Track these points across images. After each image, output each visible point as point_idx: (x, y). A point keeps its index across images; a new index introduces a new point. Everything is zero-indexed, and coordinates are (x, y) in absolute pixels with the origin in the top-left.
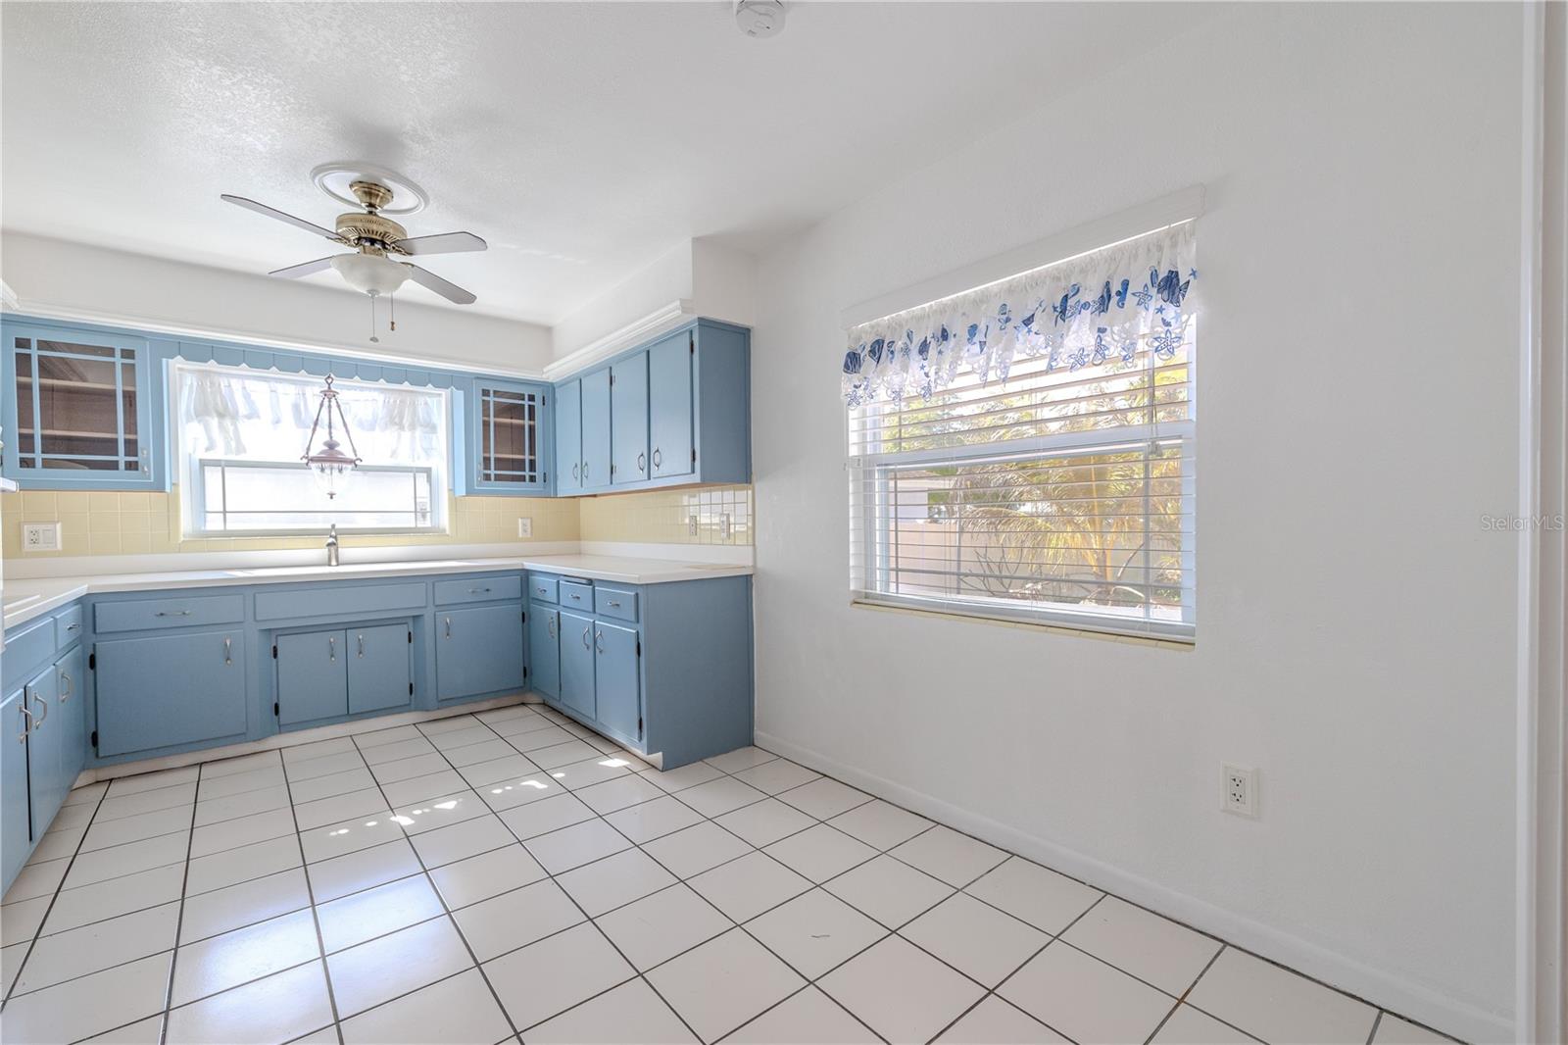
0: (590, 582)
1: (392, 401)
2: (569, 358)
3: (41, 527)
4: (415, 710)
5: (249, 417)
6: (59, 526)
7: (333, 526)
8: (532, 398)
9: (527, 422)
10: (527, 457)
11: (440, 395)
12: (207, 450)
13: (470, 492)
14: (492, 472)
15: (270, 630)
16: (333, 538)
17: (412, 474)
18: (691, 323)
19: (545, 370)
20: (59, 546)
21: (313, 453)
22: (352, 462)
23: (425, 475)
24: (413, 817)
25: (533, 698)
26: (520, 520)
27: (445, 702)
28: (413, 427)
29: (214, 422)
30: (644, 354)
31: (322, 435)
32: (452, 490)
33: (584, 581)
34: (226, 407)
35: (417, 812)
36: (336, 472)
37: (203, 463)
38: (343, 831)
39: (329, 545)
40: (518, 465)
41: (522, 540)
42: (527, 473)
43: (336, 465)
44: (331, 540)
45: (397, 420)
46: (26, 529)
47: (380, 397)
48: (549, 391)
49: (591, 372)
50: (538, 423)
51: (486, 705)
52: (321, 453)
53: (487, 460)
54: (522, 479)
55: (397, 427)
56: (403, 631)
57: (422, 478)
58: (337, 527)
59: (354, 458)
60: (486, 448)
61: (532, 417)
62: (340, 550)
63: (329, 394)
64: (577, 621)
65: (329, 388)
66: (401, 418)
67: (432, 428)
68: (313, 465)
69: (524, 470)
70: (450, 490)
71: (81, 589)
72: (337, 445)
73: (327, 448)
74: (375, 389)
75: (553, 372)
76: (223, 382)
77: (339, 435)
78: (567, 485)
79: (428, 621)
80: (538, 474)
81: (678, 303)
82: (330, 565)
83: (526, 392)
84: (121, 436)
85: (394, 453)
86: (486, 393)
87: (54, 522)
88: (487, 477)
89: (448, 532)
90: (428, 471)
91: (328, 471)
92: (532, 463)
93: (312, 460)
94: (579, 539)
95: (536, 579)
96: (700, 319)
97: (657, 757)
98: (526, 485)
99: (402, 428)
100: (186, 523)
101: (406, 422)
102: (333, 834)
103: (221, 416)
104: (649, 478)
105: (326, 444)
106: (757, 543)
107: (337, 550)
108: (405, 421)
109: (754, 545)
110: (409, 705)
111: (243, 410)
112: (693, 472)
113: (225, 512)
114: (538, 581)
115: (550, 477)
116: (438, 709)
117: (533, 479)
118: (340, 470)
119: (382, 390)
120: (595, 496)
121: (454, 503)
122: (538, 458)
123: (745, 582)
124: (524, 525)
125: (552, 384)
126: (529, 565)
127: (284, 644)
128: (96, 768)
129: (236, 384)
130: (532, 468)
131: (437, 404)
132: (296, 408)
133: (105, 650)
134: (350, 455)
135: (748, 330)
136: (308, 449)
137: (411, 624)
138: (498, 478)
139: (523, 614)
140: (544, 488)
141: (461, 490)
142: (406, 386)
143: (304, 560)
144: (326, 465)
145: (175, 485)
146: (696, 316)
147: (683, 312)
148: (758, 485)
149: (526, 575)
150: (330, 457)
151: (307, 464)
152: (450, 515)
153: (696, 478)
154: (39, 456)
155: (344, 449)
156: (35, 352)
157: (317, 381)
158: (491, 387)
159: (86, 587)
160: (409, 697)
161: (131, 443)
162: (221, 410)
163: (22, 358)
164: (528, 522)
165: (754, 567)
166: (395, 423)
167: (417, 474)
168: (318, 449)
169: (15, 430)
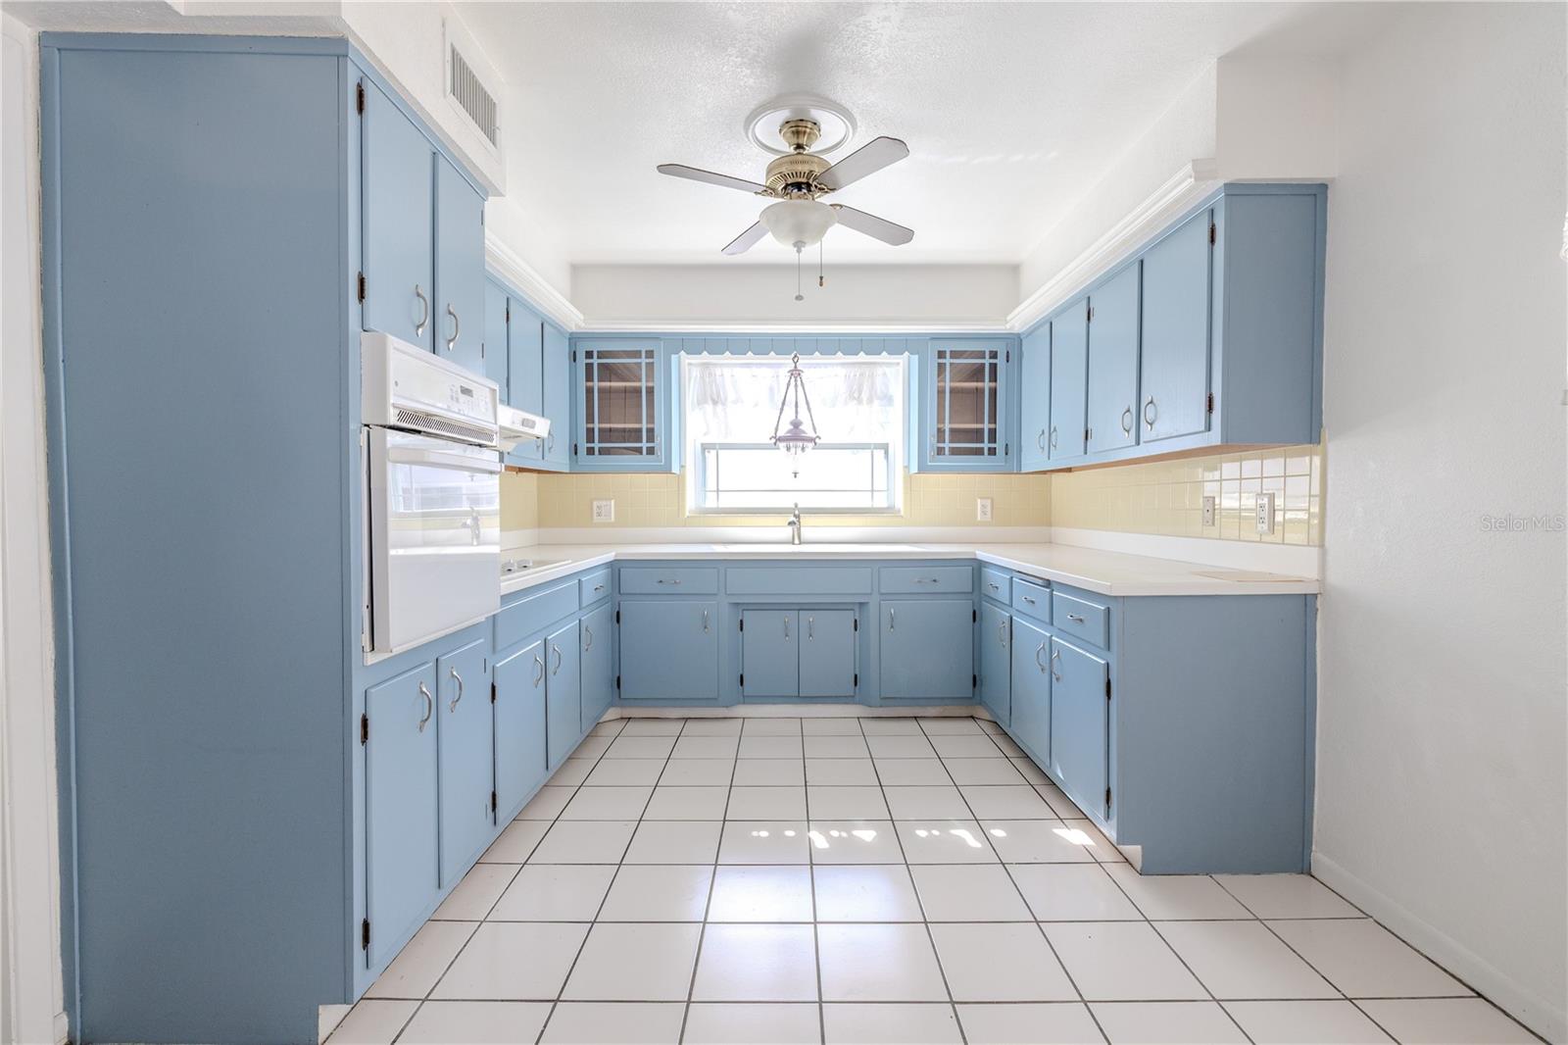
0: (1048, 584)
1: (852, 375)
2: (1037, 295)
3: (604, 503)
4: (859, 703)
5: (735, 402)
6: (613, 502)
7: (796, 505)
8: (994, 355)
9: (987, 385)
10: (986, 426)
11: (898, 364)
12: (705, 434)
13: (922, 469)
14: (947, 445)
15: (738, 604)
16: (796, 516)
17: (870, 451)
18: (1214, 195)
19: (1008, 318)
20: (613, 519)
21: (781, 433)
22: (812, 440)
23: (883, 451)
24: (830, 838)
25: (983, 714)
26: (979, 501)
27: (887, 700)
28: (870, 401)
29: (709, 407)
30: (1136, 267)
31: (789, 414)
32: (907, 467)
33: (1040, 582)
34: (718, 396)
35: (835, 833)
36: (799, 450)
37: (705, 448)
38: (764, 834)
39: (790, 524)
40: (977, 435)
41: (981, 524)
42: (986, 445)
43: (800, 444)
44: (792, 519)
45: (856, 395)
46: (595, 504)
47: (842, 371)
48: (1014, 344)
49: (1063, 310)
50: (1000, 385)
51: (931, 712)
52: (788, 432)
53: (940, 431)
54: (979, 452)
55: (855, 402)
57: (879, 454)
58: (799, 506)
59: (814, 436)
60: (941, 419)
61: (994, 378)
62: (802, 529)
63: (795, 373)
64: (1032, 630)
65: (796, 367)
66: (860, 392)
67: (888, 399)
68: (782, 445)
69: (983, 442)
70: (905, 467)
71: (610, 556)
72: (801, 423)
73: (792, 427)
74: (837, 364)
75: (1017, 321)
76: (718, 371)
77: (803, 416)
78: (1033, 458)
79: (873, 609)
80: (999, 446)
81: (1190, 166)
82: (793, 544)
83: (987, 348)
84: (644, 426)
85: (853, 430)
87: (610, 499)
88: (941, 451)
89: (902, 513)
90: (885, 448)
91: (793, 450)
92: (993, 433)
93: (780, 439)
94: (1050, 525)
95: (989, 572)
96: (1225, 185)
97: (1134, 851)
98: (984, 460)
99: (859, 401)
100: (691, 503)
101: (865, 396)
102: (755, 834)
103: (715, 403)
104: (1138, 443)
105: (792, 423)
106: (1327, 544)
107: (799, 529)
108: (863, 395)
109: (1322, 546)
110: (853, 697)
111: (731, 396)
112: (1209, 428)
113: (718, 491)
114: (990, 573)
115: (1013, 450)
116: (881, 706)
117: (992, 452)
118: (803, 449)
119: (842, 365)
120: (1069, 470)
121: (909, 480)
122: (1000, 426)
123: (1305, 605)
124: (983, 506)
125: (1018, 335)
126: (983, 554)
127: (748, 617)
128: (622, 706)
129: (727, 371)
130: (993, 439)
131: (896, 374)
132: (771, 389)
133: (625, 607)
134: (811, 434)
135: (1323, 187)
136: (777, 430)
137: (857, 608)
138: (954, 452)
139: (974, 612)
140: (1006, 461)
141: (914, 468)
142: (862, 357)
143: (768, 538)
144: (791, 444)
145: (682, 467)
146: (1221, 183)
147: (1196, 179)
148: (1336, 447)
149: (978, 567)
150: (796, 437)
151: (775, 444)
152: (905, 493)
153: (1215, 438)
154: (596, 445)
155: (806, 428)
156: (595, 361)
157: (787, 362)
158: (948, 347)
159: (613, 554)
160: (856, 689)
161: (651, 431)
162: (715, 397)
163: (589, 367)
164: (988, 503)
165: (1322, 581)
166: (855, 398)
167: (875, 451)
168: (785, 429)
169: (583, 426)
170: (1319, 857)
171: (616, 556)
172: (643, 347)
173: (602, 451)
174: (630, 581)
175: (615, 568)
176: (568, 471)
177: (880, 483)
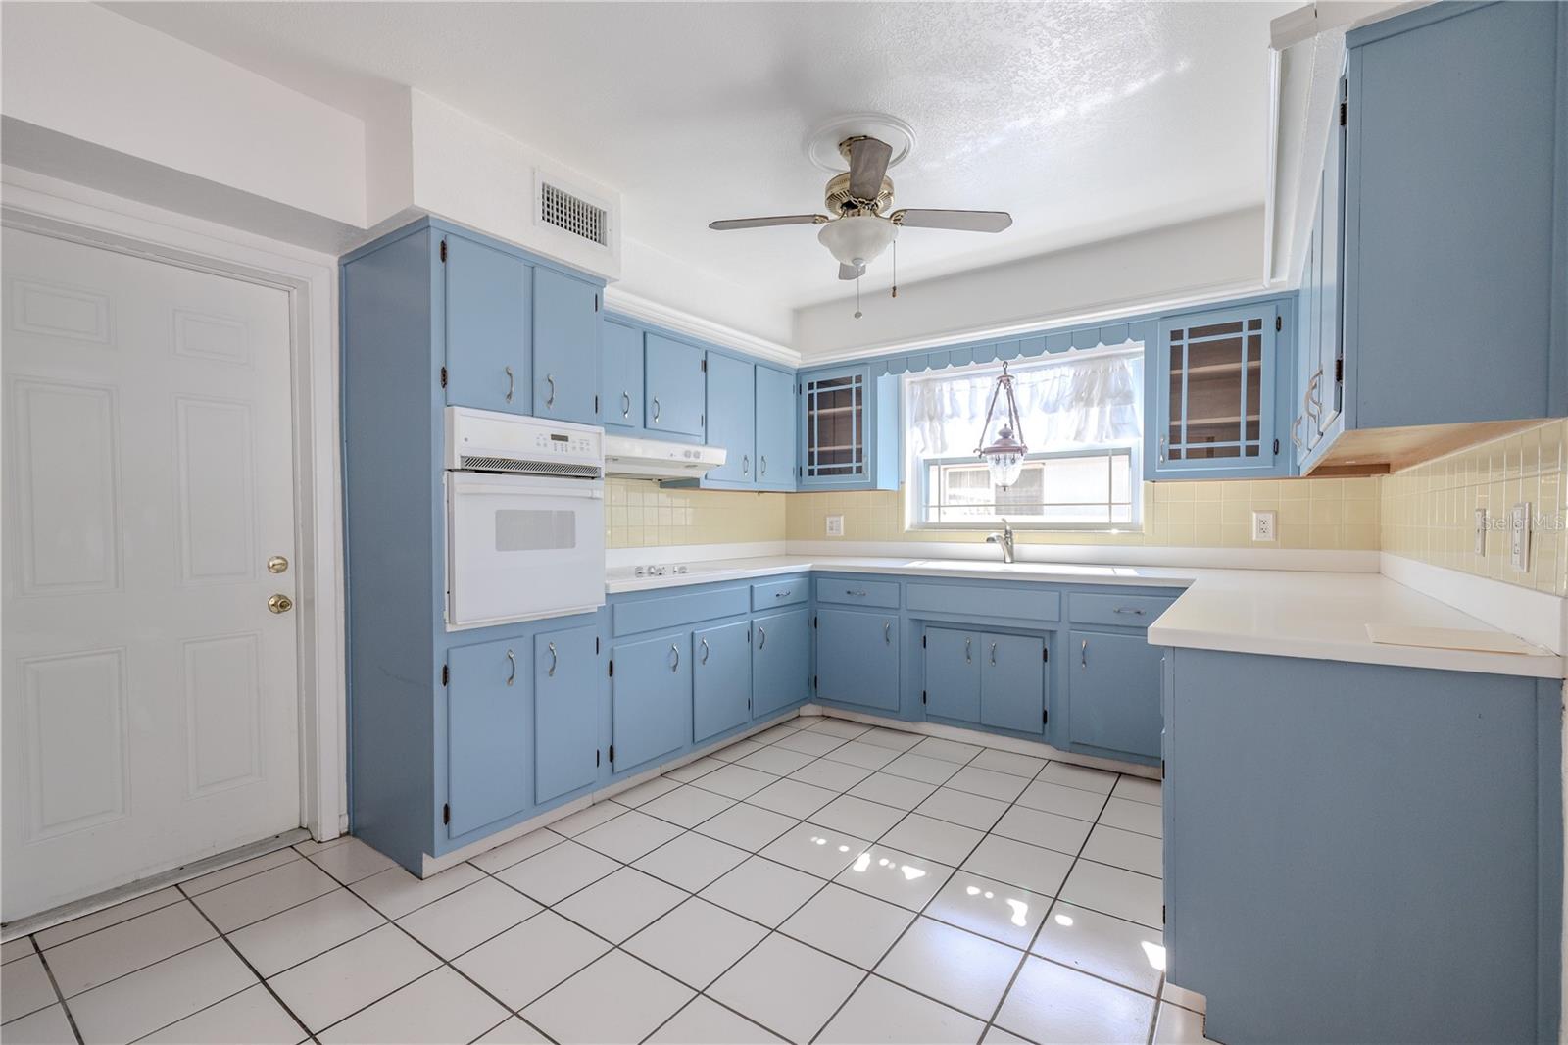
1: (1082, 373)
3: (835, 518)
4: (1050, 744)
5: (951, 416)
6: (842, 518)
8: (1253, 325)
9: (1245, 365)
10: (1243, 419)
11: (1135, 350)
13: (1151, 475)
14: (1184, 447)
15: (921, 621)
16: (1006, 533)
17: (1108, 457)
20: (842, 534)
21: (987, 444)
23: (1127, 457)
24: (872, 864)
26: (1255, 515)
27: (1077, 746)
28: (1102, 402)
29: (927, 424)
31: (1002, 422)
34: (936, 412)
36: (1009, 461)
37: (929, 463)
39: (991, 540)
40: (1228, 431)
41: (1257, 545)
42: (1242, 443)
43: (1009, 454)
45: (1084, 396)
46: (826, 519)
47: (1069, 371)
48: (1288, 306)
50: (1266, 363)
52: (997, 442)
53: (1175, 431)
54: (1234, 452)
55: (1084, 404)
56: (1037, 646)
57: (1121, 461)
59: (1022, 446)
60: (1175, 415)
61: (1254, 354)
62: (1015, 546)
63: (1005, 380)
65: (1005, 373)
66: (1091, 392)
67: (1125, 396)
68: (986, 457)
69: (1238, 439)
72: (1010, 434)
73: (1001, 437)
74: (1065, 364)
76: (938, 386)
79: (1061, 638)
80: (1264, 443)
82: (1005, 562)
83: (1244, 317)
84: (854, 447)
85: (1078, 435)
86: (1177, 336)
87: (841, 515)
88: (1174, 455)
89: (1144, 531)
90: (1127, 452)
91: (1002, 461)
92: (1254, 426)
93: (986, 451)
96: (1347, 34)
98: (1243, 462)
99: (1088, 403)
100: (909, 518)
101: (1096, 393)
102: (814, 839)
103: (931, 418)
105: (1000, 433)
107: (1010, 547)
108: (1093, 395)
110: (1042, 735)
111: (948, 410)
112: (1340, 408)
113: (939, 507)
115: (1288, 447)
117: (1253, 451)
118: (1013, 459)
119: (1072, 363)
121: (1151, 492)
122: (1265, 417)
124: (1262, 522)
125: (1295, 293)
127: (932, 635)
128: (818, 704)
129: (946, 385)
130: (1253, 433)
131: (1131, 364)
133: (824, 614)
134: (1019, 445)
137: (1047, 636)
138: (1194, 455)
140: (1276, 463)
142: (1101, 349)
144: (1001, 455)
145: (901, 483)
146: (1342, 34)
147: (1276, 48)
150: (1005, 448)
151: (980, 456)
152: (1146, 507)
153: (1341, 423)
154: (816, 467)
155: (1015, 437)
156: (816, 391)
157: (996, 367)
158: (1185, 325)
159: (810, 565)
160: (1043, 726)
161: (860, 451)
162: (932, 413)
163: (811, 397)
164: (1270, 517)
166: (1082, 399)
167: (1113, 457)
168: (992, 438)
169: (806, 450)
171: (812, 566)
172: (852, 373)
173: (822, 472)
174: (826, 590)
175: (812, 577)
176: (795, 491)
177: (1122, 492)
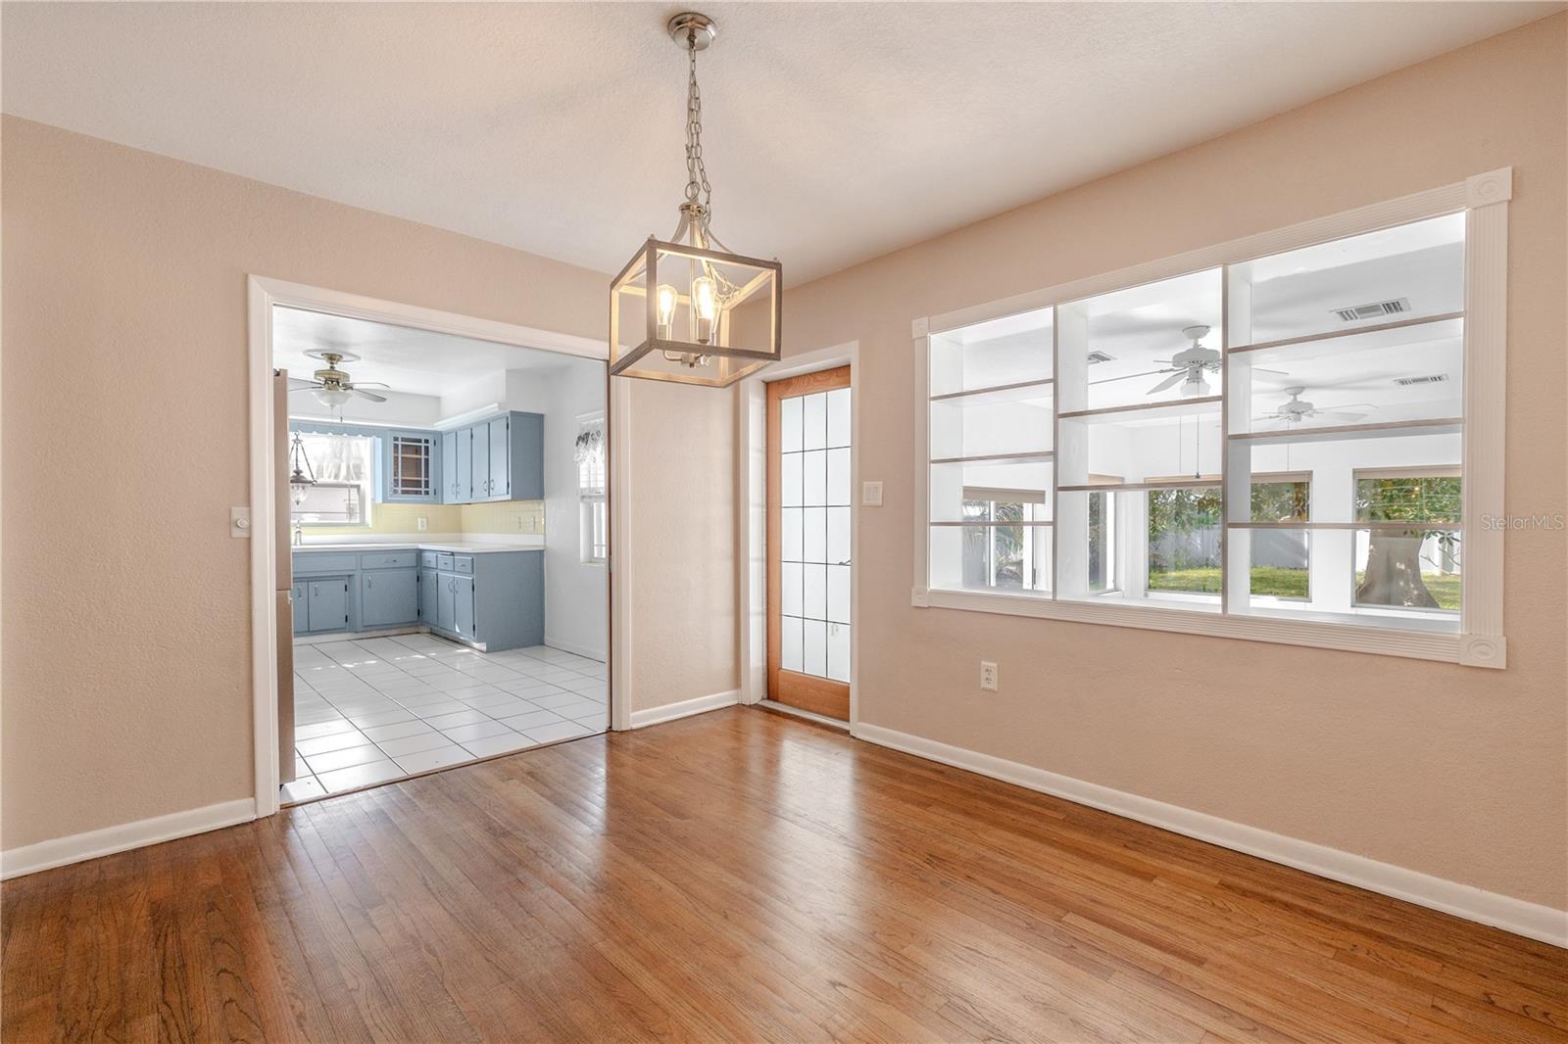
0: (453, 554)
1: (336, 444)
2: (448, 420)
4: (349, 632)
8: (427, 441)
9: (423, 457)
10: (423, 479)
11: (366, 442)
13: (385, 500)
14: (400, 488)
16: (299, 528)
17: (347, 489)
18: (506, 414)
19: (435, 425)
22: (311, 482)
23: (355, 489)
25: (425, 629)
26: (419, 519)
27: (368, 628)
28: (348, 460)
30: (487, 424)
32: (373, 500)
33: (450, 554)
36: (300, 489)
40: (418, 484)
41: (420, 532)
42: (423, 489)
43: (300, 484)
44: (297, 529)
47: (329, 442)
48: (439, 436)
49: (462, 429)
50: (431, 458)
51: (394, 632)
52: (292, 477)
53: (396, 481)
54: (419, 493)
55: (338, 460)
56: (342, 584)
57: (354, 491)
58: (300, 522)
59: (312, 480)
60: (396, 474)
61: (427, 453)
62: (303, 536)
63: (296, 441)
64: (446, 577)
65: (297, 438)
66: (341, 454)
67: (360, 460)
69: (421, 487)
72: (301, 472)
73: (295, 474)
74: (326, 438)
75: (440, 426)
78: (449, 498)
79: (357, 579)
80: (431, 490)
81: (496, 405)
83: (423, 437)
85: (337, 476)
86: (396, 439)
88: (396, 492)
89: (371, 526)
90: (358, 487)
91: (295, 488)
92: (427, 483)
94: (461, 532)
95: (427, 555)
96: (511, 412)
97: (483, 645)
98: (423, 497)
99: (341, 460)
101: (344, 456)
104: (489, 496)
105: (295, 472)
106: (546, 533)
107: (300, 536)
109: (545, 535)
110: (345, 628)
112: (508, 493)
115: (438, 492)
116: (363, 631)
117: (427, 493)
119: (330, 438)
121: (375, 507)
122: (431, 479)
123: (540, 553)
124: (422, 522)
125: (441, 432)
126: (421, 546)
130: (427, 486)
131: (364, 447)
134: (309, 478)
135: (542, 416)
137: (346, 578)
138: (404, 492)
139: (418, 577)
140: (435, 499)
141: (379, 500)
144: (295, 484)
146: (508, 410)
147: (500, 409)
148: (547, 501)
149: (420, 553)
150: (296, 480)
152: (373, 515)
153: (509, 497)
155: (306, 475)
158: (400, 435)
160: (347, 624)
164: (425, 520)
165: (545, 546)
167: (350, 489)
170: (547, 639)
